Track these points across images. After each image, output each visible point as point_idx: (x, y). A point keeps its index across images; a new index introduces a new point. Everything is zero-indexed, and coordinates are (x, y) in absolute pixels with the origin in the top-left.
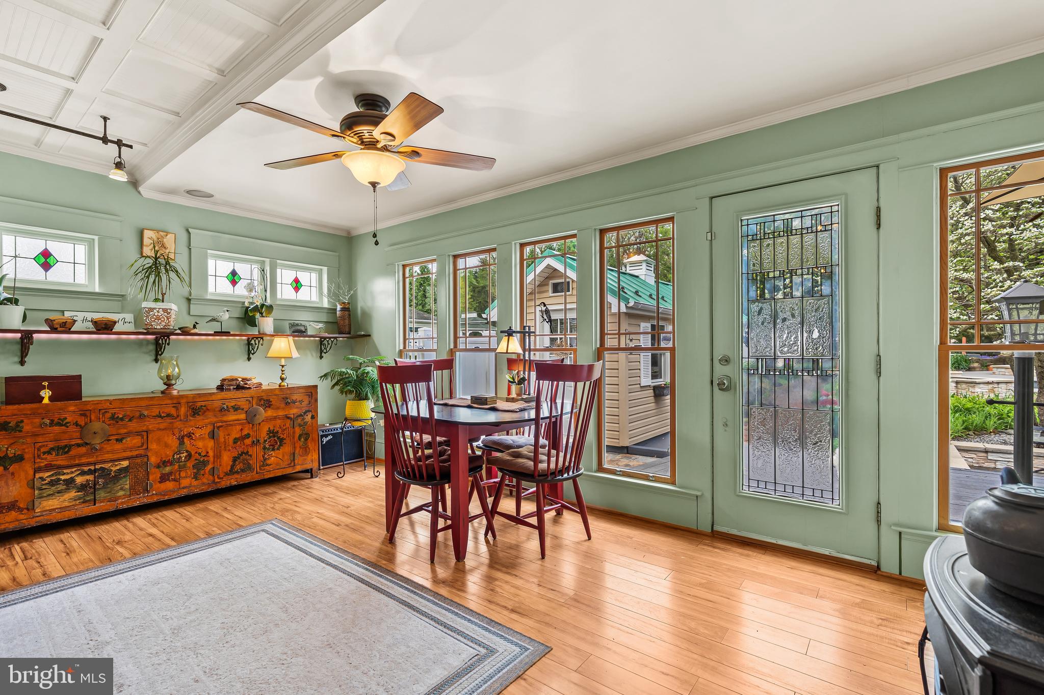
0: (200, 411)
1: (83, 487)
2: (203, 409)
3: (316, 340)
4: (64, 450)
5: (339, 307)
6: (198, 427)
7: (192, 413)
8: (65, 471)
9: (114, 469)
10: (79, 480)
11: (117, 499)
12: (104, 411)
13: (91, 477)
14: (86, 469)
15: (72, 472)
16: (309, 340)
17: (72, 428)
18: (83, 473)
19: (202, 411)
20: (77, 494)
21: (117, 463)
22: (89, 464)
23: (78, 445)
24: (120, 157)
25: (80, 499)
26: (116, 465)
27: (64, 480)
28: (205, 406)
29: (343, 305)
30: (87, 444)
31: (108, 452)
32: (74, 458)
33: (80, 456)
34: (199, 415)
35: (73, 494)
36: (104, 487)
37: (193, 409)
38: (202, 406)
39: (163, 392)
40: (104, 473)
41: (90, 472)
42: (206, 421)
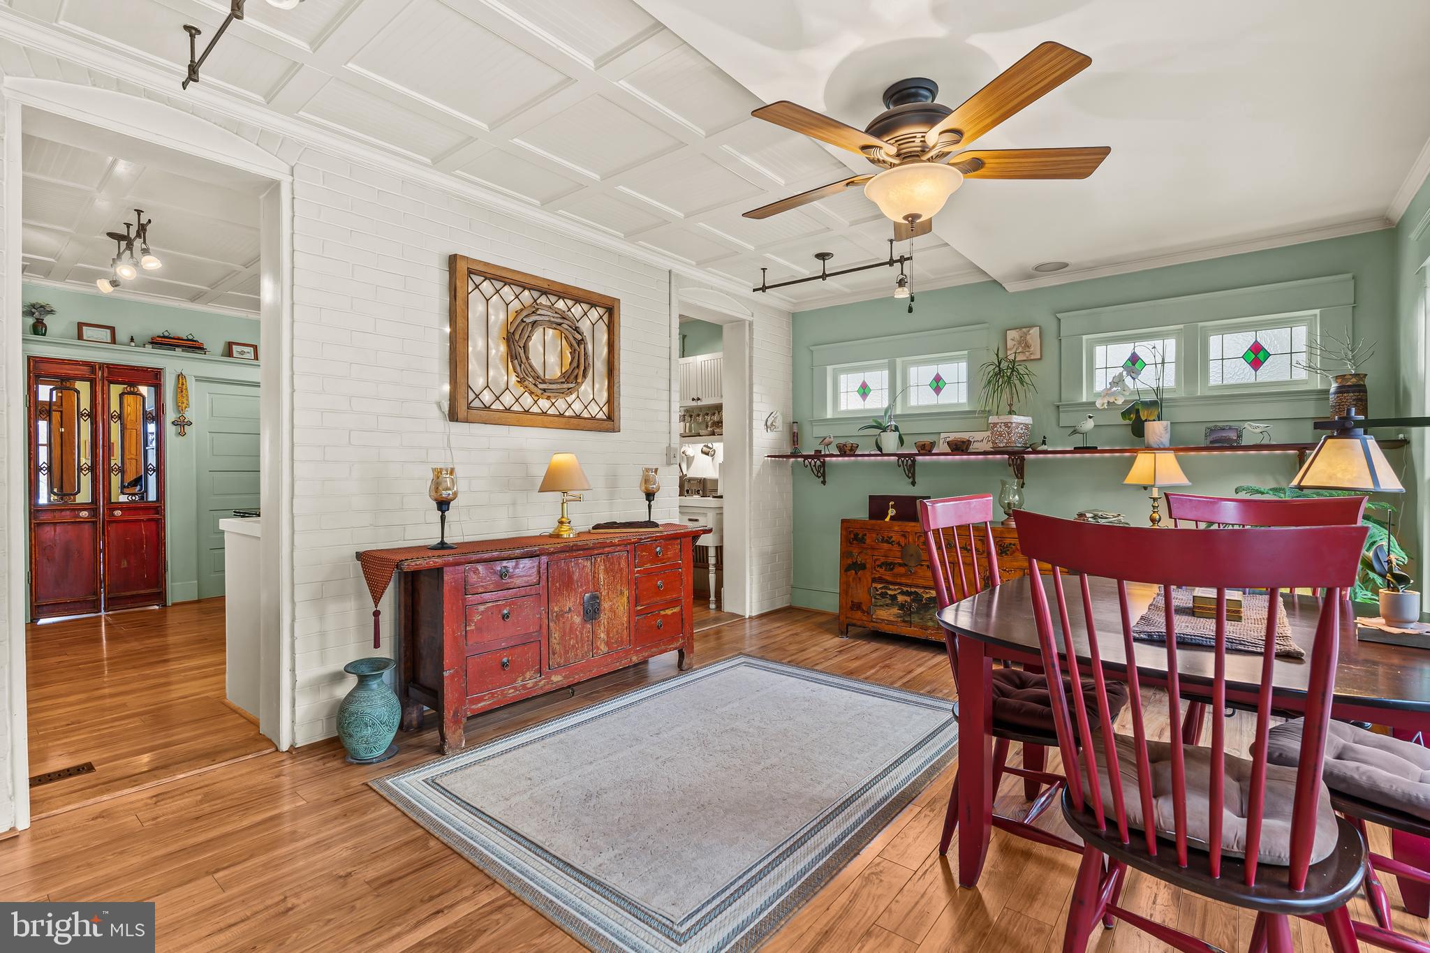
0: (1008, 550)
1: (902, 607)
2: (1012, 548)
3: (1288, 456)
4: (890, 566)
5: (1334, 386)
6: (1005, 570)
7: (1000, 552)
8: (891, 587)
9: (926, 596)
10: (901, 598)
11: (926, 628)
12: (919, 534)
13: (908, 599)
14: (905, 589)
15: (895, 590)
16: (1268, 455)
17: (896, 548)
18: (903, 593)
19: (1011, 550)
20: (899, 611)
21: (927, 591)
22: (907, 585)
23: (900, 565)
24: (902, 274)
25: (901, 617)
26: (927, 593)
27: (890, 595)
28: (1014, 545)
29: (1339, 380)
30: (906, 565)
31: (921, 578)
32: (896, 575)
33: (902, 575)
34: (1007, 554)
35: (895, 610)
36: (917, 612)
37: (1001, 545)
38: (1010, 544)
39: (1002, 523)
40: (917, 598)
41: (908, 594)
42: (1015, 563)
